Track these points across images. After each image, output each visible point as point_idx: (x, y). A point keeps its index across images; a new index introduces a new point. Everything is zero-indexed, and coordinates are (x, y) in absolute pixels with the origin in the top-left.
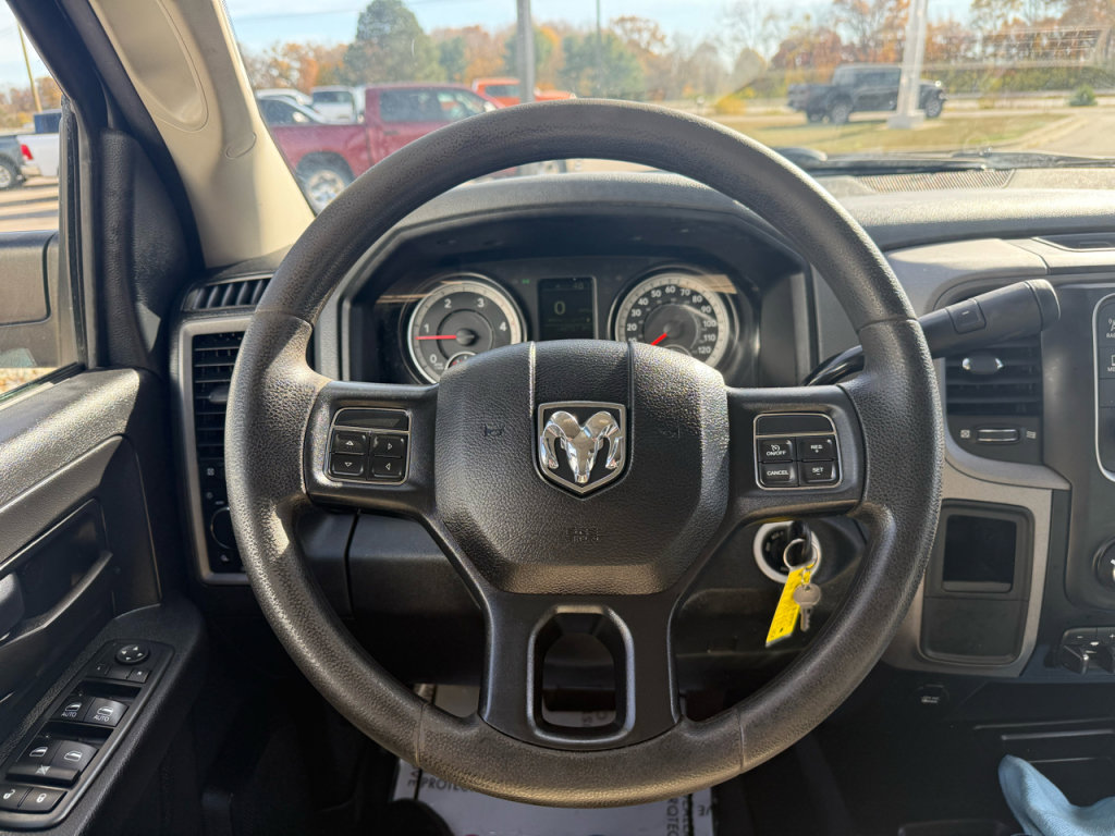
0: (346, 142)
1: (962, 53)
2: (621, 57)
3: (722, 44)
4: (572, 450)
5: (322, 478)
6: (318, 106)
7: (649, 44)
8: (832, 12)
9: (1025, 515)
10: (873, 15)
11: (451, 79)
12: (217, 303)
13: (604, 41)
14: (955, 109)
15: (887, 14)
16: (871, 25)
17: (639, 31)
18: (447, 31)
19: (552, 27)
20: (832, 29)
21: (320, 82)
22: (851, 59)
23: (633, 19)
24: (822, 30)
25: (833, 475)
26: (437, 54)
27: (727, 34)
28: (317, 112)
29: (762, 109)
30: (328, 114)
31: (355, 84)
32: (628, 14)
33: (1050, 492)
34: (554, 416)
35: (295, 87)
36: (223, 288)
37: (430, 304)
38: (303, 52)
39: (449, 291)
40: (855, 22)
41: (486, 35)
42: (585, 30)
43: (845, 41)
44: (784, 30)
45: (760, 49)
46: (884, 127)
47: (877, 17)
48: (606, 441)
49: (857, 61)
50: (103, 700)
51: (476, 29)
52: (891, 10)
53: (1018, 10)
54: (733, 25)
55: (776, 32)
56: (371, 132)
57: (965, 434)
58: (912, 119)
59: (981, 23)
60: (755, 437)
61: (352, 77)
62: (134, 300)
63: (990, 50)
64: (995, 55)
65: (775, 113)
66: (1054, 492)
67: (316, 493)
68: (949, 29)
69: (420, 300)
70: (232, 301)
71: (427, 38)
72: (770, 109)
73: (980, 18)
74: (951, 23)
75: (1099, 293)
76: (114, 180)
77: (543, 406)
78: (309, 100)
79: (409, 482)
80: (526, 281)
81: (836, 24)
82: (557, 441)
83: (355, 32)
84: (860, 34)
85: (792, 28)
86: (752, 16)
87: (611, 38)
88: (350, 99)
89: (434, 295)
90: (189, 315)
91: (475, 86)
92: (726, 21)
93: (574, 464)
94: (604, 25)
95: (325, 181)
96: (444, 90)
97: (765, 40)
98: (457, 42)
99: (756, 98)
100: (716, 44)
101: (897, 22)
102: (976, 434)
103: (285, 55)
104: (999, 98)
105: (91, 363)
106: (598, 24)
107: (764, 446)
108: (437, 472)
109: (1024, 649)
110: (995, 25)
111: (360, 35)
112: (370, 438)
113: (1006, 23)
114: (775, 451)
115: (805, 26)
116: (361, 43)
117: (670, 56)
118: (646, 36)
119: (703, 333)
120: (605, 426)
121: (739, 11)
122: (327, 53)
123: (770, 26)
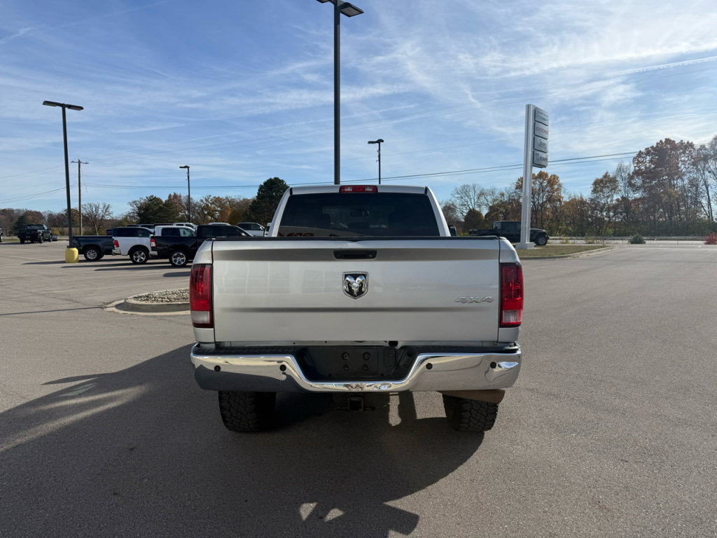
3: (456, 207)
8: (515, 192)
20: (517, 200)
24: (511, 201)
27: (458, 202)
44: (490, 200)
45: (478, 210)
54: (462, 198)
55: (486, 202)
58: (527, 245)
59: (598, 200)
73: (596, 197)
81: (519, 198)
85: (494, 200)
92: (457, 196)
97: (481, 205)
100: (453, 207)
103: (212, 203)
110: (607, 201)
111: (259, 196)
115: (502, 199)
116: (260, 200)
121: (465, 191)
122: (238, 203)
123: (482, 199)
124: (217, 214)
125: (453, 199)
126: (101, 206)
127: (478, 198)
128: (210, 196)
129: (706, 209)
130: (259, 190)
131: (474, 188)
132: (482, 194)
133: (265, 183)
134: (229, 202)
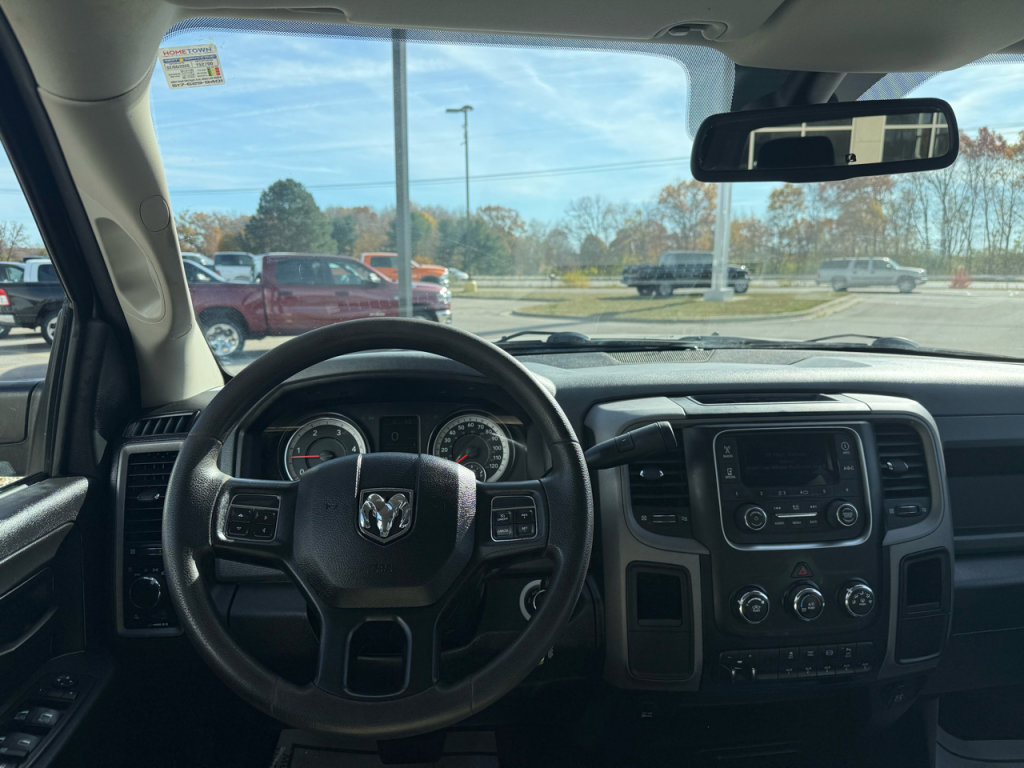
0: (245, 299)
1: (764, 243)
2: (488, 238)
3: (570, 231)
4: (379, 517)
5: (222, 536)
6: (219, 268)
7: (510, 228)
8: (658, 209)
9: (683, 571)
10: (691, 212)
11: (341, 250)
12: (150, 431)
13: (474, 225)
14: (760, 287)
15: (702, 212)
16: (690, 221)
17: (503, 218)
18: (340, 210)
19: (429, 210)
20: (659, 222)
21: (223, 246)
22: (675, 246)
23: (497, 209)
24: (650, 223)
25: (533, 531)
26: (330, 229)
27: (574, 223)
28: (218, 272)
29: (603, 283)
30: (228, 274)
31: (255, 252)
32: (493, 204)
33: (698, 556)
34: (370, 497)
35: (199, 250)
36: (154, 422)
37: (302, 433)
38: (208, 220)
39: (316, 425)
40: (677, 217)
41: (373, 215)
42: (458, 216)
43: (670, 232)
44: (620, 221)
45: (601, 236)
46: (702, 299)
47: (694, 213)
48: (400, 511)
49: (679, 248)
50: (43, 709)
51: (365, 210)
52: (704, 208)
53: (804, 212)
54: (579, 216)
55: (614, 224)
56: (267, 293)
57: (644, 518)
58: (723, 293)
59: (776, 221)
60: (492, 510)
61: (253, 244)
62: (92, 428)
63: (785, 241)
64: (789, 245)
65: (614, 287)
66: (701, 556)
67: (217, 546)
68: (752, 226)
69: (295, 430)
70: (160, 431)
71: (322, 214)
72: (610, 283)
73: (775, 217)
74: (753, 220)
75: (717, 430)
76: (91, 350)
77: (363, 491)
78: (211, 262)
79: (277, 540)
80: (371, 418)
81: (662, 219)
82: (371, 512)
83: (257, 207)
84: (681, 226)
85: (627, 221)
86: (594, 211)
87: (479, 223)
88: (250, 264)
89: (306, 427)
90: (130, 441)
91: (363, 258)
92: (573, 213)
93: (380, 525)
94: (473, 211)
95: (223, 332)
96: (334, 260)
97: (605, 229)
98: (348, 218)
99: (599, 274)
100: (566, 231)
101: (711, 218)
102: (651, 518)
103: (192, 223)
104: (795, 279)
105: (54, 473)
106: (468, 212)
107: (496, 515)
108: (295, 532)
109: (695, 668)
110: (787, 223)
111: (261, 209)
112: (254, 512)
113: (796, 221)
114: (503, 518)
115: (638, 219)
116: (262, 216)
117: (529, 239)
118: (508, 222)
119: (493, 455)
120: (400, 502)
121: (584, 206)
122: (232, 223)
123: (609, 218)
124: (200, 240)
125: (567, 219)
126: (9, 226)
127: (604, 218)
128: (188, 211)
129: (924, 235)
130: (261, 200)
131: (598, 202)
132: (609, 211)
133: (272, 189)
134: (219, 220)
